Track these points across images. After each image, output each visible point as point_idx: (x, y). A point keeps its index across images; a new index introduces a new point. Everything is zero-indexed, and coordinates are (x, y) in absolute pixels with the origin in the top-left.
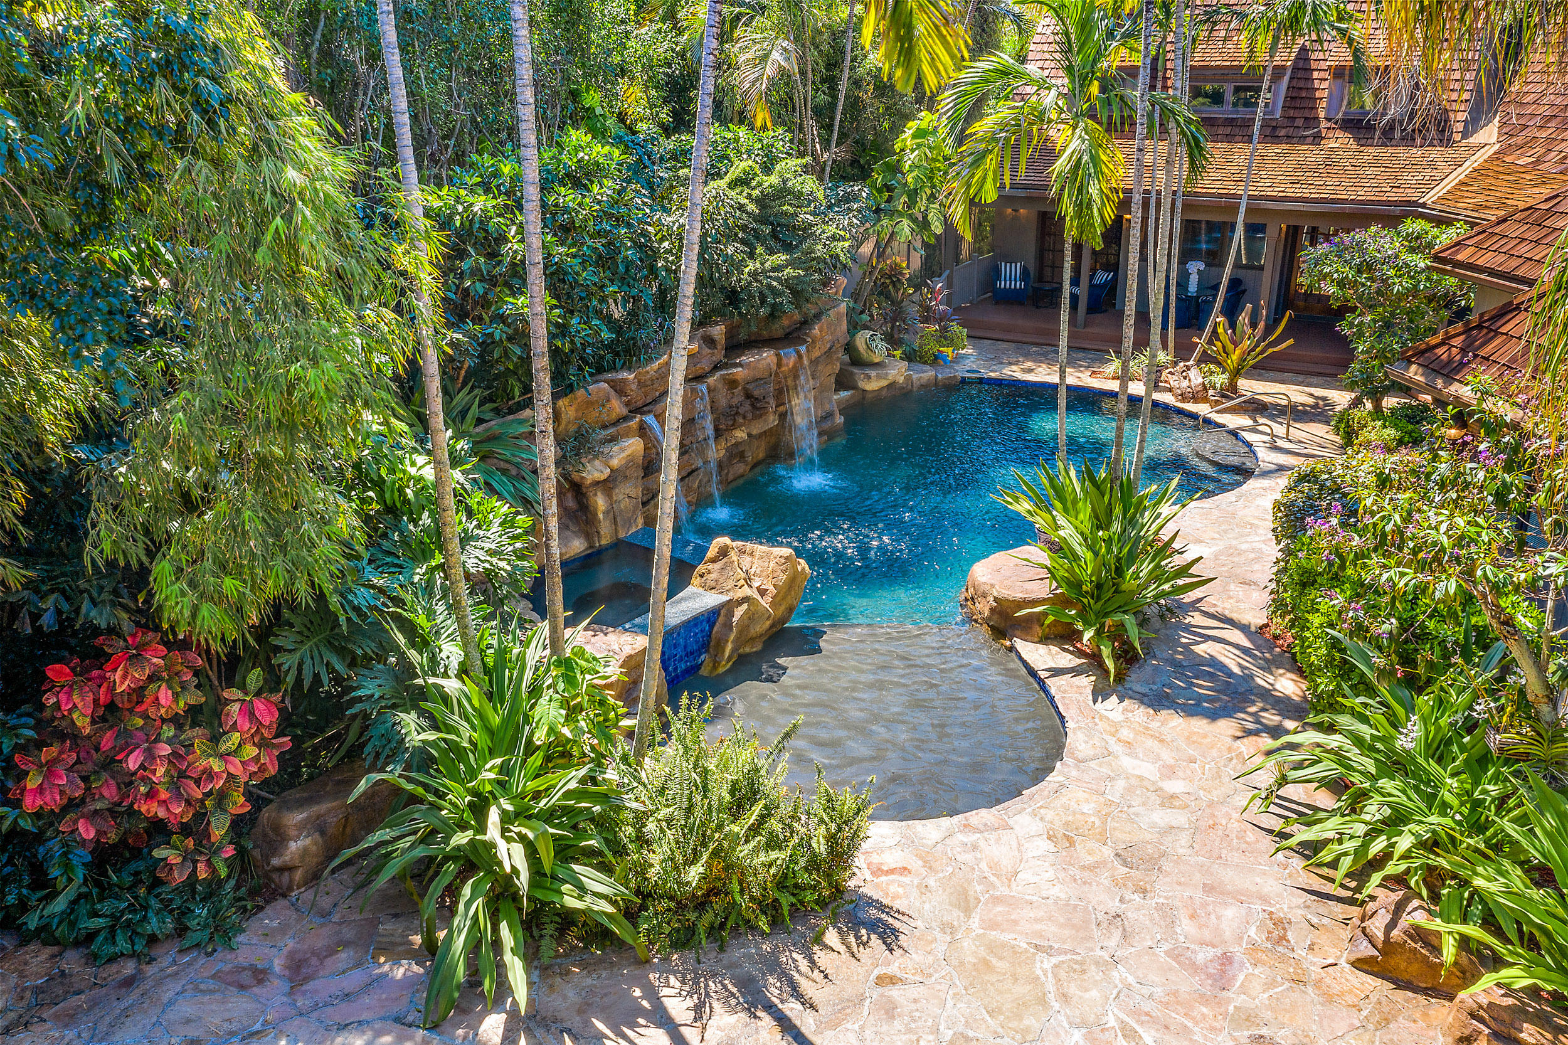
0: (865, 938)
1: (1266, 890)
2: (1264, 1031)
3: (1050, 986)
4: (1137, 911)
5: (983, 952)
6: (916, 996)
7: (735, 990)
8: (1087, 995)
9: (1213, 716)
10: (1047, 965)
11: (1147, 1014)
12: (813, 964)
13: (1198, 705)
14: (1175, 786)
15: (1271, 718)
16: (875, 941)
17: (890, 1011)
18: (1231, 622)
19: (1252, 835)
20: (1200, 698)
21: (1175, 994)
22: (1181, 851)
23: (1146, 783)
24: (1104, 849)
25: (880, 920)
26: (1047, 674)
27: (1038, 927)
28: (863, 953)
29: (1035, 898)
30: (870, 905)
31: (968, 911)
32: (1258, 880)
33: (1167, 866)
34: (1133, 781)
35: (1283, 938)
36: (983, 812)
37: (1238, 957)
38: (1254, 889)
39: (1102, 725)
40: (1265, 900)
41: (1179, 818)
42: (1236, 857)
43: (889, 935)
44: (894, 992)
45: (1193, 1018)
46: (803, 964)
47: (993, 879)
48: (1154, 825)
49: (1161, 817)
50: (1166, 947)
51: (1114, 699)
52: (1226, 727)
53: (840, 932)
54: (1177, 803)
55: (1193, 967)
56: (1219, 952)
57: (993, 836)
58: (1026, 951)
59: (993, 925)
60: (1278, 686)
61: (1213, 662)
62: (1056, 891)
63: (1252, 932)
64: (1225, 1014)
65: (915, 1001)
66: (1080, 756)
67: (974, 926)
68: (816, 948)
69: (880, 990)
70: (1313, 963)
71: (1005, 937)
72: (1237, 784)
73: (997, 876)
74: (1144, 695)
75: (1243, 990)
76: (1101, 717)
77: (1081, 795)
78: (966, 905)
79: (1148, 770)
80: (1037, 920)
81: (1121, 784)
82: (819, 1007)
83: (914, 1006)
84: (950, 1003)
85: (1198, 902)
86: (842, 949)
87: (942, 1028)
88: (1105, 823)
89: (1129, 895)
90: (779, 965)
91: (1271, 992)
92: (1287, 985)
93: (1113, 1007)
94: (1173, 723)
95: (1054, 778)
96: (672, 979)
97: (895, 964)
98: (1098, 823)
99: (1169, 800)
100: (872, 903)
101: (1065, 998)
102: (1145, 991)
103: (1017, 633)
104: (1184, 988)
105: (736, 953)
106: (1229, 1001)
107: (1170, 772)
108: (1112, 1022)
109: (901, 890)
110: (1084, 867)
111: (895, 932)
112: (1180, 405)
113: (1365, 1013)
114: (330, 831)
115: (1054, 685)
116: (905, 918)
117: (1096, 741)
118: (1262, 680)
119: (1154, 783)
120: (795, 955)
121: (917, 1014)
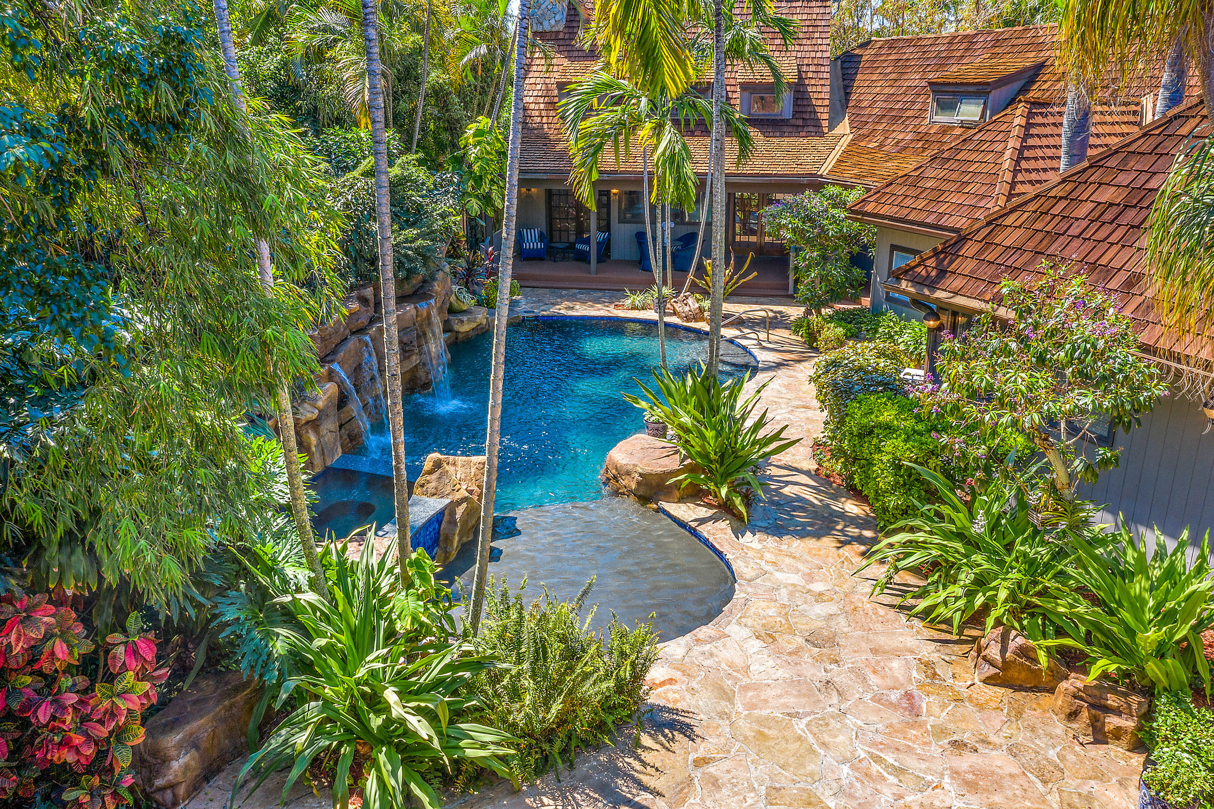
0: (670, 735)
1: (909, 645)
2: (955, 738)
3: (811, 739)
4: (840, 676)
5: (756, 727)
6: (727, 768)
7: (596, 796)
8: (838, 740)
9: (818, 536)
10: (802, 726)
11: (881, 743)
12: (644, 764)
13: (804, 529)
14: (818, 587)
15: (853, 531)
16: (678, 736)
17: (715, 783)
18: (796, 469)
19: (882, 611)
20: (803, 525)
21: (891, 726)
22: (845, 630)
23: (798, 588)
24: (796, 638)
25: (674, 720)
26: (696, 524)
27: (782, 701)
28: (675, 747)
29: (770, 681)
30: (661, 711)
31: (730, 700)
32: (901, 639)
33: (842, 642)
34: (790, 588)
35: (935, 674)
36: (704, 628)
37: (916, 692)
38: (901, 646)
39: (751, 554)
40: (912, 652)
41: (833, 608)
42: (879, 627)
43: (686, 730)
44: (711, 769)
45: (910, 739)
46: (637, 765)
47: (735, 674)
48: (819, 616)
49: (821, 609)
50: (869, 696)
51: (748, 533)
52: (828, 542)
53: (651, 735)
54: (825, 598)
55: (893, 706)
56: (903, 692)
57: (719, 644)
58: (784, 719)
59: (751, 707)
60: (847, 509)
61: (799, 499)
62: (780, 673)
63: (915, 674)
64: (927, 731)
65: (728, 771)
66: (748, 577)
67: (740, 709)
68: (639, 751)
69: (701, 770)
70: (961, 686)
71: (765, 712)
72: (856, 578)
73: (738, 671)
74: (767, 528)
75: (930, 714)
76: (748, 548)
77: (764, 604)
78: (727, 696)
79: (795, 579)
80: (780, 696)
81: (784, 592)
82: (664, 792)
83: (729, 776)
84: (752, 767)
85: (873, 661)
86: (658, 747)
87: (756, 786)
88: (787, 620)
89: (829, 667)
90: (619, 769)
91: (946, 711)
92: (953, 704)
93: (857, 743)
94: (796, 545)
95: (739, 595)
96: (545, 800)
97: (702, 750)
98: (784, 622)
99: (819, 597)
100: (663, 709)
101: (824, 745)
102: (872, 728)
103: (662, 497)
104: (895, 721)
105: (583, 768)
106: (925, 722)
107: (810, 578)
108: (863, 755)
109: (676, 695)
110: (790, 654)
111: (689, 726)
112: (685, 324)
113: (1005, 711)
114: (204, 745)
115: (705, 530)
116: (691, 715)
117: (752, 565)
118: (836, 507)
119: (804, 587)
120: (627, 760)
121: (734, 781)
